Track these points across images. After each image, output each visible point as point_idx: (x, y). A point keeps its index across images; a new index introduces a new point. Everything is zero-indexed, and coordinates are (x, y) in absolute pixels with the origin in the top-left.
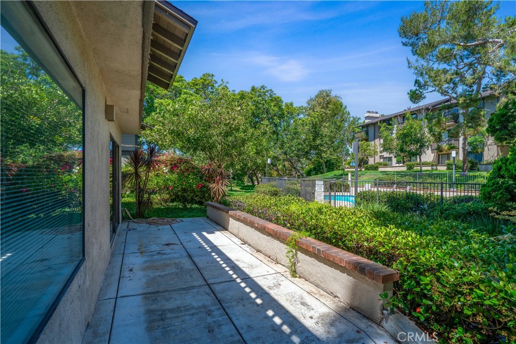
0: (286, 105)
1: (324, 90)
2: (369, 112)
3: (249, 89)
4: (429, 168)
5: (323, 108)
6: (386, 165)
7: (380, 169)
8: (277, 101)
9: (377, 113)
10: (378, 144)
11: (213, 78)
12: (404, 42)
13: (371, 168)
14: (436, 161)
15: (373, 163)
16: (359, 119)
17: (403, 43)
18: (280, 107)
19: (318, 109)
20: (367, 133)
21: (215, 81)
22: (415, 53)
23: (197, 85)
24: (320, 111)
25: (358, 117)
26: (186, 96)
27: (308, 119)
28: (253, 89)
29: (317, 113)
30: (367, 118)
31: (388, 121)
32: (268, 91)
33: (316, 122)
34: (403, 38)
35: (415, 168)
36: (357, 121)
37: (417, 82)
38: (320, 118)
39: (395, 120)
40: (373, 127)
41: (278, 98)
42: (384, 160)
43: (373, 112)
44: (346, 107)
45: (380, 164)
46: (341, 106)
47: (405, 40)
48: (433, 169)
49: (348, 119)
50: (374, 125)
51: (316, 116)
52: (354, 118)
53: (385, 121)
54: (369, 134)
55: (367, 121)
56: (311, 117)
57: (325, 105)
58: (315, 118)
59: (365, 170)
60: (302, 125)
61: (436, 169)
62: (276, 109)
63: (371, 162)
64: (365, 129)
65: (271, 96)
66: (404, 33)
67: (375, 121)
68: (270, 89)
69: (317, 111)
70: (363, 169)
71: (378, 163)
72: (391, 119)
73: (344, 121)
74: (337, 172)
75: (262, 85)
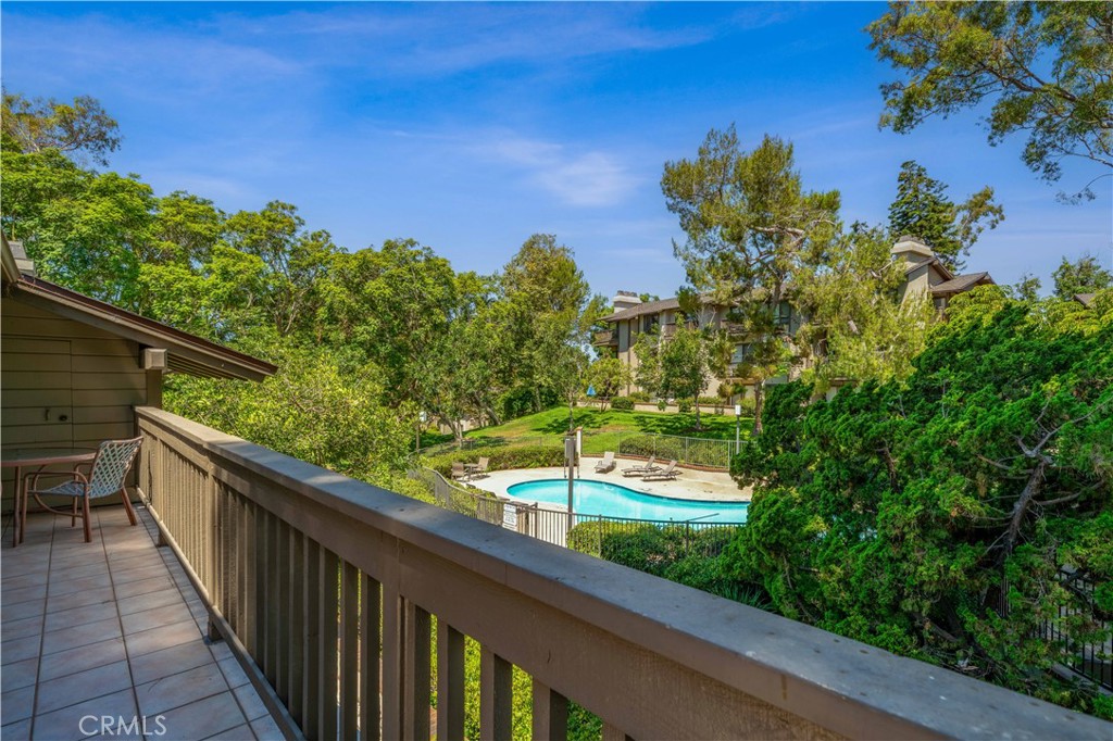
0: (460, 277)
1: (540, 234)
2: (621, 293)
3: (378, 249)
4: (712, 410)
5: (536, 281)
6: (647, 400)
7: (637, 408)
8: (443, 276)
9: (635, 295)
11: (292, 213)
13: (621, 403)
15: (626, 396)
16: (605, 299)
17: (668, 207)
18: (448, 283)
19: (526, 284)
20: (616, 336)
21: (297, 218)
23: (252, 231)
24: (532, 290)
25: (604, 295)
26: (225, 260)
27: (505, 306)
28: (389, 246)
29: (524, 294)
30: (618, 304)
31: (650, 320)
32: (420, 253)
33: (523, 313)
34: (668, 197)
35: (692, 409)
36: (602, 304)
38: (530, 303)
39: (663, 319)
40: (627, 326)
41: (444, 265)
42: (644, 390)
43: (628, 294)
44: (581, 275)
45: (637, 396)
46: (573, 272)
47: (671, 202)
48: (717, 412)
49: (587, 297)
50: (629, 321)
51: (522, 299)
52: (596, 297)
53: (646, 316)
54: (621, 337)
55: (617, 310)
56: (513, 301)
57: (541, 276)
58: (519, 304)
59: (613, 407)
60: (495, 319)
61: (723, 412)
62: (439, 291)
63: (623, 393)
64: (613, 327)
65: (428, 260)
66: (669, 190)
67: (629, 316)
68: (427, 246)
69: (524, 291)
70: (609, 406)
71: (634, 395)
72: (657, 314)
73: (577, 301)
74: (560, 413)
75: (408, 238)
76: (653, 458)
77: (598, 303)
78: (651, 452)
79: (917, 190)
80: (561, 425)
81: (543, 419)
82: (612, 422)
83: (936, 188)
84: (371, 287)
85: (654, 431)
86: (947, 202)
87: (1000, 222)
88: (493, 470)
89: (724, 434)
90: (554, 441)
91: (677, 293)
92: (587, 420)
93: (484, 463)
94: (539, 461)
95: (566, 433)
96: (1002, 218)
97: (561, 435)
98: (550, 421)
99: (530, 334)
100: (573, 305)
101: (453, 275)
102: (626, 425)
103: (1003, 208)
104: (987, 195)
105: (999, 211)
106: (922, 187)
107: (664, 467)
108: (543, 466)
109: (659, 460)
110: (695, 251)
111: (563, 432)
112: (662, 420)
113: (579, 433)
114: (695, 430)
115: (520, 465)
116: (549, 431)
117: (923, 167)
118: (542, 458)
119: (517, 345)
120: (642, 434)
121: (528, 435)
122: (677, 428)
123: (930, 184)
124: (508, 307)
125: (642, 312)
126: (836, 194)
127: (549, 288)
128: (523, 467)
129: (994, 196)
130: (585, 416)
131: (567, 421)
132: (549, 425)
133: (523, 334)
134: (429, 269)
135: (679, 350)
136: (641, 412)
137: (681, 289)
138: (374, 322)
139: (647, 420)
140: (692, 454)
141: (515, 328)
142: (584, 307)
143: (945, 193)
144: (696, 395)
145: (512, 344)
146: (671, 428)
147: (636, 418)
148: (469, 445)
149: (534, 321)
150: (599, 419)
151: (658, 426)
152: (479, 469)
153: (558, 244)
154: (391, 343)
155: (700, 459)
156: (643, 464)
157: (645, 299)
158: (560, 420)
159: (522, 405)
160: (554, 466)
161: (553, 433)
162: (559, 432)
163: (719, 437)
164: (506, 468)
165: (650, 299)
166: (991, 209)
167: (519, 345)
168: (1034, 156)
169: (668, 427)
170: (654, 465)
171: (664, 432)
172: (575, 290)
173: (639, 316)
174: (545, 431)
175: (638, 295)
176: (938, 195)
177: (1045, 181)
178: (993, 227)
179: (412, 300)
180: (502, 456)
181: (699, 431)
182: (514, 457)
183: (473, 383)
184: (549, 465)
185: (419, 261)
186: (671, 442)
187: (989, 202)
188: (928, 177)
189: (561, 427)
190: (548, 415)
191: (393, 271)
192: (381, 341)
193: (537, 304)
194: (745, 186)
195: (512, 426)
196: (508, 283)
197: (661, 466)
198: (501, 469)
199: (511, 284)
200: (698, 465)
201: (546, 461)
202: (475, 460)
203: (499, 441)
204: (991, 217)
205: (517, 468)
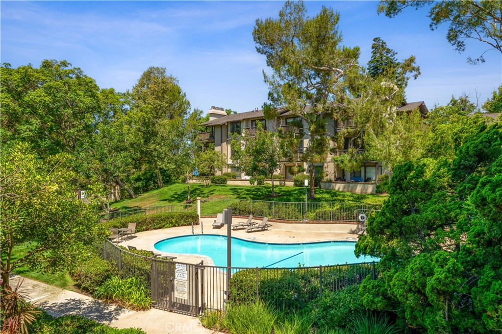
0: (103, 92)
1: (155, 67)
2: (214, 108)
4: (277, 183)
5: (157, 98)
6: (234, 178)
7: (229, 183)
8: (90, 87)
9: (222, 109)
10: (225, 150)
12: (258, 47)
13: (218, 180)
14: (283, 173)
15: (220, 175)
16: (201, 112)
17: (257, 49)
18: (93, 96)
19: (150, 99)
20: (212, 136)
22: (269, 63)
24: (155, 104)
25: (200, 109)
27: (137, 114)
28: (47, 65)
29: (149, 106)
30: (211, 115)
31: (235, 126)
32: (72, 72)
33: (149, 119)
34: (257, 43)
35: (265, 182)
36: (200, 115)
37: (270, 94)
38: (154, 112)
39: (243, 125)
40: (220, 129)
41: (91, 82)
42: (232, 170)
43: (218, 109)
44: (185, 95)
45: (228, 175)
46: (179, 93)
47: (258, 46)
48: (281, 184)
49: (188, 110)
50: (221, 126)
51: (148, 109)
52: (195, 110)
53: (232, 123)
54: (216, 136)
55: (211, 119)
56: (141, 111)
57: (160, 95)
58: (146, 113)
59: (212, 182)
60: (129, 123)
61: (285, 184)
62: (88, 101)
63: (218, 173)
64: (209, 130)
65: (78, 77)
66: (259, 38)
67: (221, 123)
68: (77, 67)
69: (149, 104)
70: (209, 182)
71: (225, 174)
72: (239, 122)
73: (182, 112)
74: (177, 187)
75: (62, 60)
76: (251, 216)
77: (197, 113)
78: (249, 213)
79: (381, 54)
80: (180, 196)
81: (166, 193)
82: (216, 193)
83: (391, 54)
84: (32, 95)
85: (245, 198)
86: (397, 62)
87: (419, 76)
88: (138, 231)
89: (291, 198)
90: (178, 208)
91: (262, 107)
92: (198, 192)
93: (132, 227)
94: (171, 223)
95: (185, 201)
96: (420, 73)
97: (182, 203)
98: (172, 193)
99: (155, 134)
100: (180, 115)
101: (98, 90)
102: (226, 195)
103: (420, 68)
104: (412, 60)
105: (418, 69)
106: (384, 52)
107: (260, 222)
108: (174, 226)
109: (255, 218)
110: (278, 79)
111: (183, 201)
112: (248, 190)
113: (199, 202)
114: (272, 196)
115: (158, 226)
116: (173, 201)
117: (384, 41)
118: (173, 221)
119: (145, 141)
120: (238, 201)
121: (157, 204)
122: (259, 195)
123: (388, 51)
124: (139, 115)
125: (229, 120)
126: (357, 49)
127: (166, 102)
128: (160, 228)
129: (416, 61)
130: (196, 189)
131: (185, 193)
132: (172, 197)
133: (149, 134)
134: (80, 84)
135: (262, 145)
136: (232, 186)
137: (265, 104)
138: (36, 122)
139: (239, 191)
140: (276, 213)
141: (142, 129)
142: (187, 117)
143: (396, 56)
144: (272, 173)
145: (142, 141)
146: (257, 195)
147: (231, 189)
148: (114, 214)
149: (157, 125)
150: (206, 191)
151: (247, 194)
152: (128, 232)
153: (167, 74)
154: (49, 139)
155: (283, 216)
156: (245, 221)
157: (229, 112)
158: (179, 193)
159: (146, 183)
160: (182, 225)
161: (176, 202)
162: (180, 201)
163: (289, 200)
164: (147, 230)
165: (232, 113)
166: (413, 69)
167: (147, 142)
168: (452, 37)
169: (254, 195)
170: (253, 221)
171: (252, 198)
172: (181, 105)
173: (228, 123)
174: (170, 201)
175: (225, 110)
176: (392, 58)
177: (457, 51)
178: (416, 78)
179: (66, 106)
180: (144, 222)
181: (275, 197)
182: (153, 221)
183: (118, 168)
184: (179, 225)
185: (72, 78)
186: (260, 205)
187: (413, 65)
188: (387, 47)
189: (180, 197)
190: (170, 189)
191: (52, 83)
192: (41, 138)
193: (158, 113)
194: (307, 40)
195: (145, 198)
196: (137, 98)
197: (256, 221)
198: (144, 230)
199: (139, 99)
200: (281, 219)
201: (176, 222)
202: (125, 225)
203: (137, 210)
204: (415, 73)
205: (155, 229)
